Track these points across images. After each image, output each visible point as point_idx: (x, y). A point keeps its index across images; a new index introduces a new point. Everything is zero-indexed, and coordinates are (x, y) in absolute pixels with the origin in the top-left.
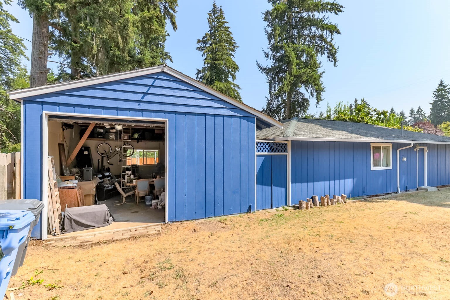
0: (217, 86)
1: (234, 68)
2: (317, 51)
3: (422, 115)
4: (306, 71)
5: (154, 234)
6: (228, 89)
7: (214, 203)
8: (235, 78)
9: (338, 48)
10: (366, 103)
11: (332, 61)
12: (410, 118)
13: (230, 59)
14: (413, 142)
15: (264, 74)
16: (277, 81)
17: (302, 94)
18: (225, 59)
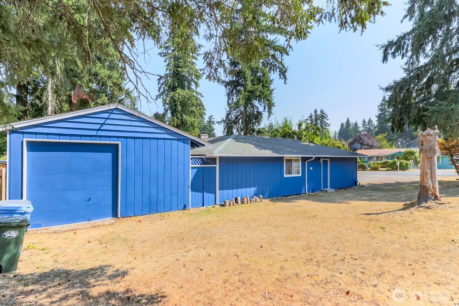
0: (179, 94)
1: (197, 76)
2: (270, 69)
3: (372, 125)
4: (258, 88)
5: (109, 225)
6: (191, 97)
7: (156, 203)
8: (199, 86)
9: (288, 67)
10: (325, 113)
11: (283, 79)
12: (362, 128)
13: (192, 67)
14: (314, 156)
15: (224, 87)
16: (235, 94)
17: (257, 107)
18: (188, 66)
